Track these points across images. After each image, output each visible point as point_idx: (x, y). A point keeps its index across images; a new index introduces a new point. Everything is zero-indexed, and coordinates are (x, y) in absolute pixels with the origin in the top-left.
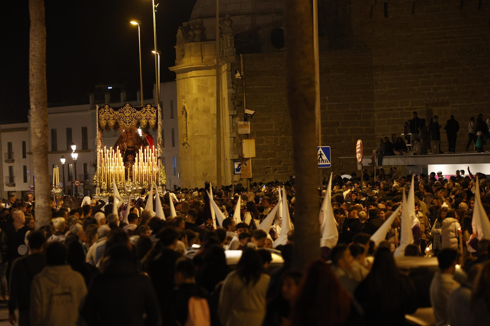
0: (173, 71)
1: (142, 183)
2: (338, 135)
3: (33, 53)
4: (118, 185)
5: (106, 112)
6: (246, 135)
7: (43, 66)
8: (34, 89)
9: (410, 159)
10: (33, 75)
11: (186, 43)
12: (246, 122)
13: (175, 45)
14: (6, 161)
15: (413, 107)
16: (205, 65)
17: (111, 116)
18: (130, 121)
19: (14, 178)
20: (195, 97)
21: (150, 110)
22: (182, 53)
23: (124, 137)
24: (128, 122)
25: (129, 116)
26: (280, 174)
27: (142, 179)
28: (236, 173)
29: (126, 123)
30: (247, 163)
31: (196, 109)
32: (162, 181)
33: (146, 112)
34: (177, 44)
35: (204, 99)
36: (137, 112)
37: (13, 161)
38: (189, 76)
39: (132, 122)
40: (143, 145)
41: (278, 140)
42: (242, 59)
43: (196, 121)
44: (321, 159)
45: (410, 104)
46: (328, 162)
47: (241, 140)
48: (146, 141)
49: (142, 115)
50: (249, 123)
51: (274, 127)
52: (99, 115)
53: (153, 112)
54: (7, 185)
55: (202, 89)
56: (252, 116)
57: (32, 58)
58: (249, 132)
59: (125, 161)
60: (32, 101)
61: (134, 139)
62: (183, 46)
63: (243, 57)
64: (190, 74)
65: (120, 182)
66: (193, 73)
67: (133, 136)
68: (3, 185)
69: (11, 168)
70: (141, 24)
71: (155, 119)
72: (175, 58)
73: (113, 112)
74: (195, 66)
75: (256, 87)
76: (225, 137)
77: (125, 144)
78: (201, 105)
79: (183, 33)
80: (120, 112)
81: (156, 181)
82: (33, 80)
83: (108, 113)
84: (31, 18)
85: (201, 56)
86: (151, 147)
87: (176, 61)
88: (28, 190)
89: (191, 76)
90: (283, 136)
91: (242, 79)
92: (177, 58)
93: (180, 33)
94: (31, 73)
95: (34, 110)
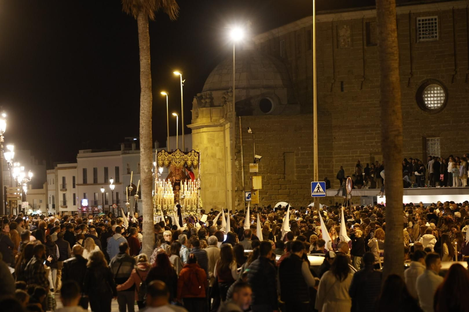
0: (189, 128)
1: (186, 206)
2: (307, 174)
3: (143, 112)
4: (169, 207)
5: (162, 155)
6: (255, 173)
7: (150, 121)
8: (143, 137)
9: (366, 191)
10: (143, 128)
11: (199, 108)
12: (255, 164)
13: (192, 109)
14: (61, 190)
15: (361, 155)
16: (213, 124)
17: (166, 157)
18: (180, 161)
19: (67, 202)
20: (205, 146)
21: (194, 154)
22: (197, 115)
23: (173, 173)
24: (178, 162)
25: (179, 158)
26: (266, 201)
27: (186, 203)
28: (247, 200)
29: (177, 163)
30: (255, 193)
31: (206, 155)
32: (201, 205)
33: (191, 156)
34: (193, 109)
35: (212, 148)
36: (185, 156)
37: (66, 190)
38: (201, 131)
39: (181, 162)
40: (187, 179)
41: (265, 177)
42: (240, 119)
43: (206, 163)
44: (318, 191)
45: (358, 153)
46: (323, 193)
47: (252, 177)
48: (189, 176)
49: (188, 157)
50: (257, 165)
51: (262, 168)
52: (157, 157)
53: (196, 155)
54: (62, 207)
55: (211, 140)
56: (260, 159)
57: (142, 115)
58: (257, 171)
59: (174, 189)
60: (142, 146)
61: (181, 174)
62: (198, 110)
63: (241, 118)
64: (202, 130)
65: (171, 205)
66: (205, 129)
67: (179, 173)
68: (59, 207)
69: (64, 195)
70: (168, 94)
71: (197, 161)
72: (191, 118)
73: (168, 155)
74: (206, 124)
75: (250, 139)
76: (227, 175)
77: (174, 178)
78: (209, 152)
79: (197, 101)
80: (172, 155)
81: (196, 205)
82: (143, 131)
83: (163, 156)
84: (142, 87)
85: (210, 117)
86: (193, 181)
87: (192, 121)
88: (77, 211)
89: (203, 131)
90: (269, 174)
91: (253, 133)
92: (193, 118)
93: (195, 101)
94: (141, 126)
95: (143, 152)
